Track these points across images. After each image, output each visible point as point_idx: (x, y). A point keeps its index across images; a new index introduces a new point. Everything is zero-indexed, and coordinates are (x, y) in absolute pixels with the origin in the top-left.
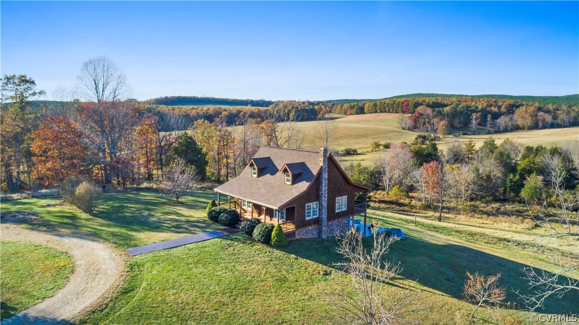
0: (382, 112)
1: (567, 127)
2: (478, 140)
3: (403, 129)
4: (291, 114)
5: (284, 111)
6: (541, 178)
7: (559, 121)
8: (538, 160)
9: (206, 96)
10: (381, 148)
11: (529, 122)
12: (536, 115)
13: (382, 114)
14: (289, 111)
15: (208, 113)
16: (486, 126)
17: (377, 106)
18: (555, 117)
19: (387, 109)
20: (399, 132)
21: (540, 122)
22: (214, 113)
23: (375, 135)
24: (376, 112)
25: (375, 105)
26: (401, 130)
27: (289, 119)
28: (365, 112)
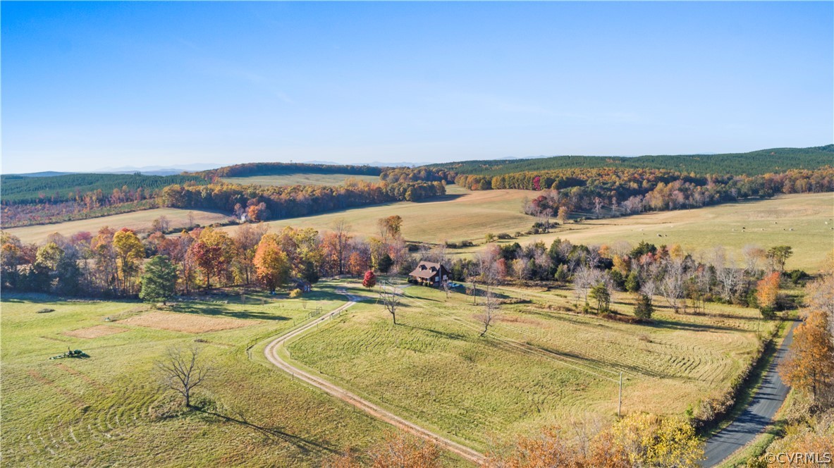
0: (512, 188)
1: (698, 207)
2: (593, 226)
3: (526, 214)
4: (407, 194)
5: (399, 190)
9: (294, 162)
10: (496, 238)
11: (661, 202)
12: (671, 195)
13: (511, 191)
14: (405, 190)
15: (314, 195)
16: (610, 209)
19: (516, 185)
20: (520, 218)
22: (321, 195)
23: (494, 223)
24: (505, 188)
25: (504, 180)
26: (524, 215)
27: (404, 199)
28: (492, 187)
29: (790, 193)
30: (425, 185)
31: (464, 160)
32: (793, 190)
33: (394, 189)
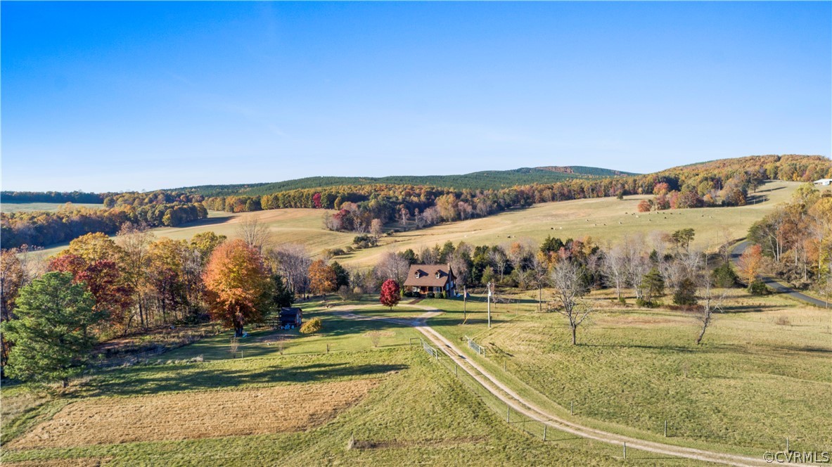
0: (287, 207)
1: (485, 216)
4: (165, 217)
6: (492, 269)
7: (478, 211)
8: (486, 256)
11: (452, 213)
12: (457, 205)
13: (287, 210)
16: (414, 220)
17: (278, 200)
18: (474, 207)
19: (293, 204)
21: (462, 213)
24: (278, 207)
25: (276, 198)
26: (327, 231)
27: (161, 224)
28: (262, 207)
29: (540, 202)
30: (185, 206)
31: (196, 185)
32: (543, 200)
33: (146, 213)
